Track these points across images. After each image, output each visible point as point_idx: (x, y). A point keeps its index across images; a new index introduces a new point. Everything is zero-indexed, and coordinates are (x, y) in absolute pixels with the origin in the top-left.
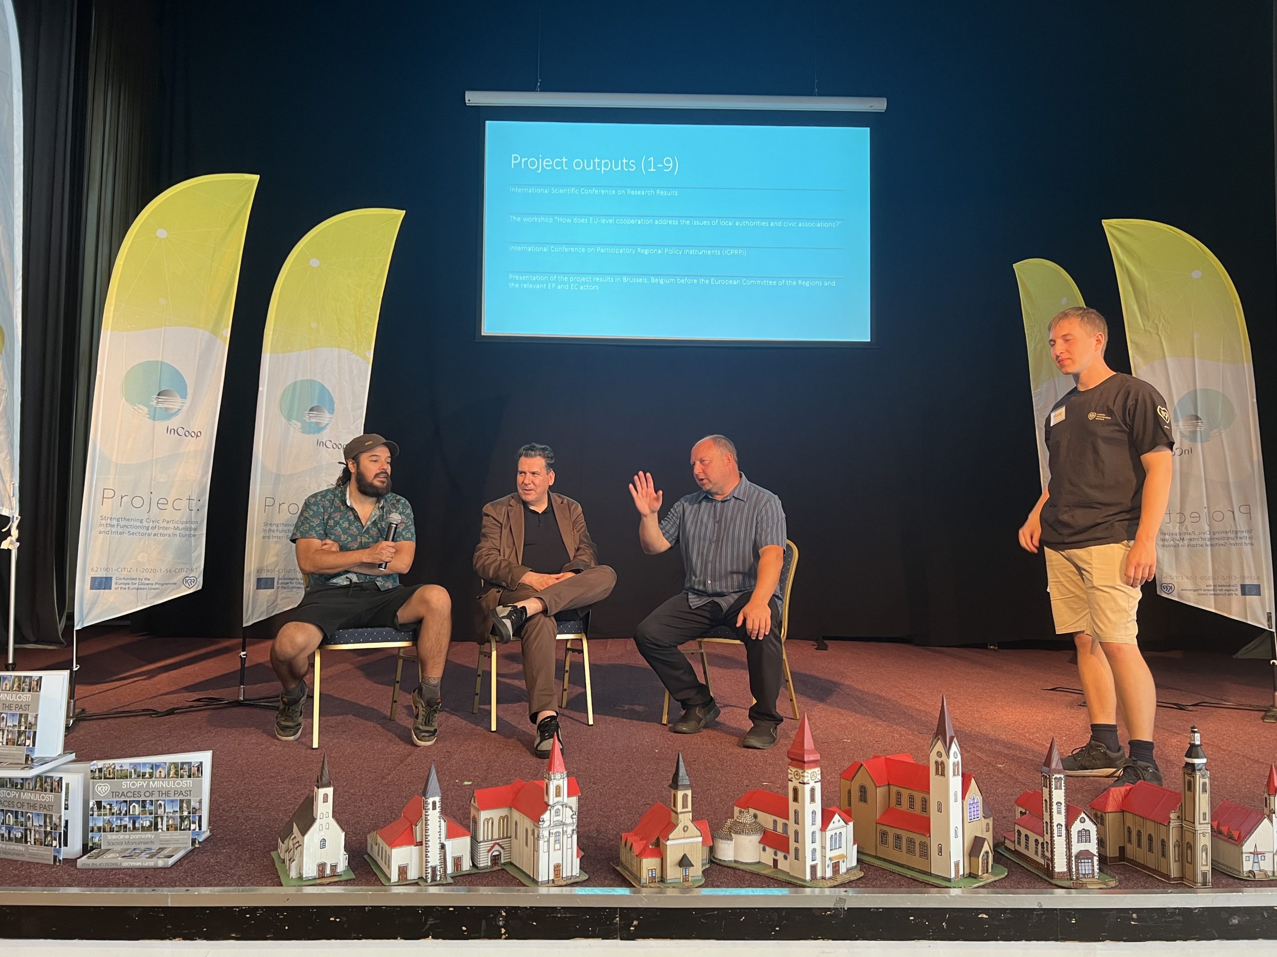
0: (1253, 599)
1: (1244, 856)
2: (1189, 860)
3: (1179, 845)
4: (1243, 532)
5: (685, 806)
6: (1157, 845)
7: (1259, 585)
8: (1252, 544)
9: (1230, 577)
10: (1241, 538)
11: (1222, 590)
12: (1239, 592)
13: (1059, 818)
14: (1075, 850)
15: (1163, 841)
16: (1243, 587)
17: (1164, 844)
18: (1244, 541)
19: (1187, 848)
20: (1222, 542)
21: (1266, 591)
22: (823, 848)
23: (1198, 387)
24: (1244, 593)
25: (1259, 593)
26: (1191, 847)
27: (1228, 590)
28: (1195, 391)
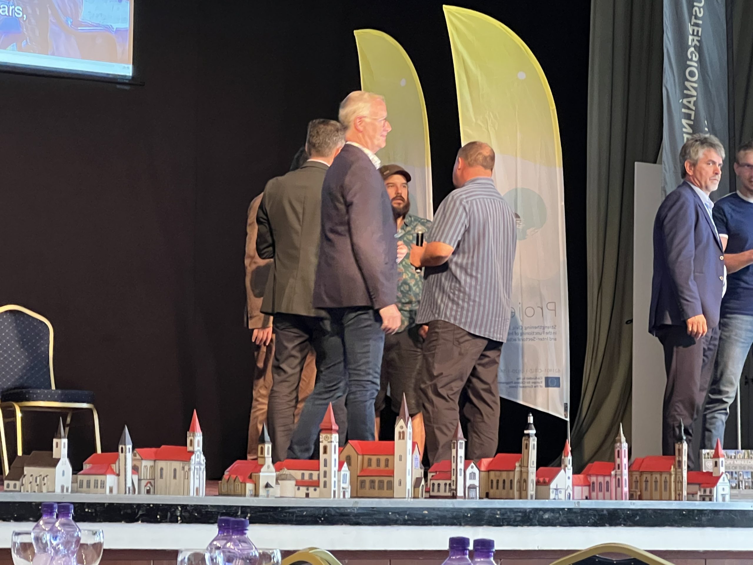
0: (553, 390)
1: (551, 490)
2: (524, 489)
3: (519, 482)
4: (549, 327)
5: (268, 454)
6: (508, 484)
7: (559, 378)
8: (555, 339)
9: (536, 370)
10: (547, 333)
11: (529, 383)
12: (543, 384)
13: (461, 466)
14: (467, 485)
15: (511, 481)
16: (547, 379)
17: (511, 482)
18: (549, 336)
19: (523, 482)
20: (531, 337)
21: (565, 383)
22: (339, 481)
23: (519, 186)
24: (547, 385)
25: (558, 386)
26: (526, 481)
27: (535, 383)
28: (516, 190)
